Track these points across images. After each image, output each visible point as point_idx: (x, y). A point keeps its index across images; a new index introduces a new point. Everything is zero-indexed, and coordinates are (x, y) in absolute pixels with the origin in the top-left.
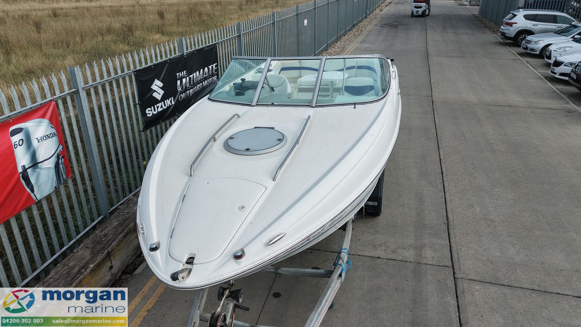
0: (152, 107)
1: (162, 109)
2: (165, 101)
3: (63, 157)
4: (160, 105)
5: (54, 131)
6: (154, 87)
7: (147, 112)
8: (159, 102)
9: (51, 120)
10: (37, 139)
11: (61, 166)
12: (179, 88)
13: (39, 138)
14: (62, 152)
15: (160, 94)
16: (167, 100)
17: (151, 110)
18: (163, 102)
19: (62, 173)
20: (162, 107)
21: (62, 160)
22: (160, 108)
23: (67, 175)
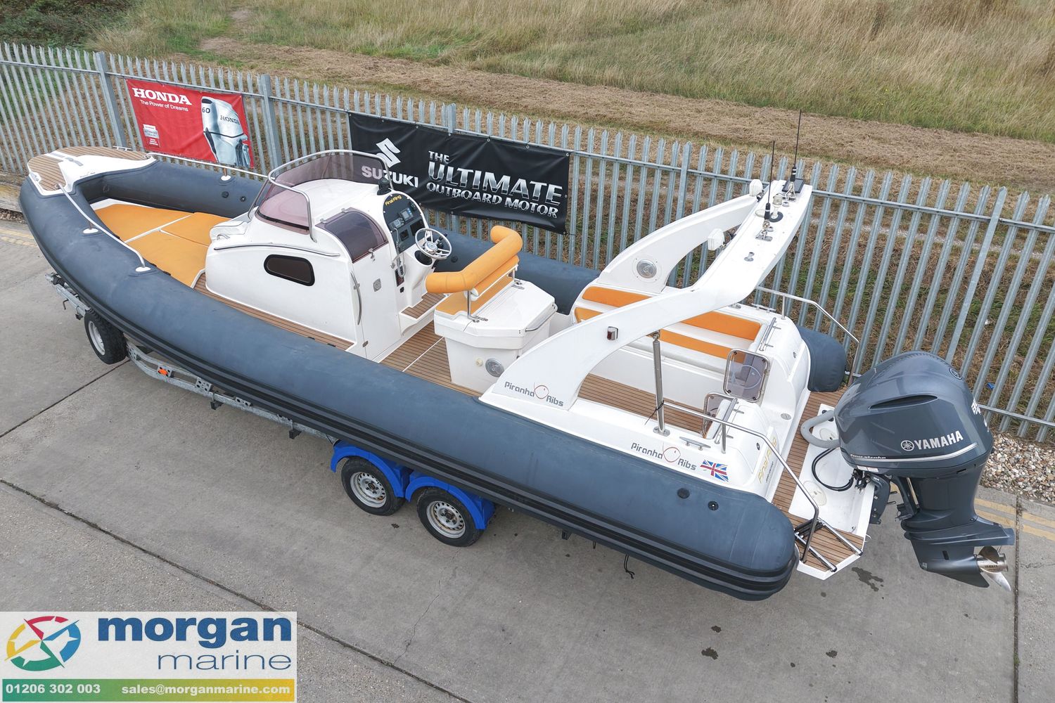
0: (374, 169)
2: (401, 175)
3: (248, 147)
5: (237, 119)
6: (381, 146)
7: (364, 168)
10: (222, 116)
12: (431, 173)
14: (247, 142)
15: (392, 162)
16: (405, 176)
17: (372, 172)
18: (394, 173)
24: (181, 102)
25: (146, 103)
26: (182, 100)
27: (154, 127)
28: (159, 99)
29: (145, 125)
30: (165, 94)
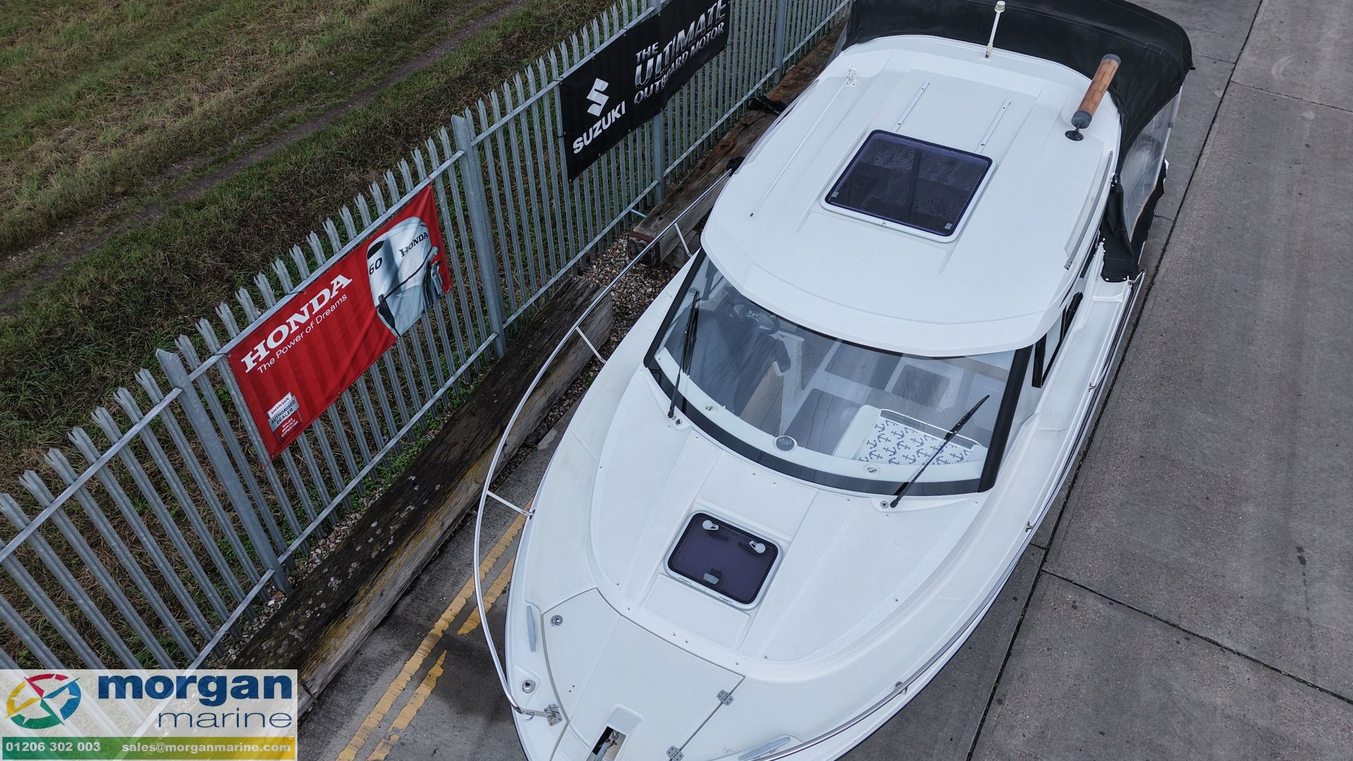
0: (585, 135)
1: (601, 131)
2: (609, 114)
3: (438, 264)
4: (598, 125)
5: (425, 230)
6: (593, 96)
7: (575, 145)
8: (595, 119)
9: (422, 218)
10: (401, 251)
11: (433, 278)
12: (638, 80)
13: (404, 250)
14: (435, 258)
15: (600, 105)
16: (613, 111)
17: (583, 141)
18: (604, 119)
19: (435, 288)
20: (601, 127)
21: (435, 268)
22: (596, 130)
23: (445, 287)
24: (335, 293)
25: (272, 361)
26: (336, 287)
27: (289, 396)
28: (295, 328)
29: (269, 413)
30: (304, 309)
